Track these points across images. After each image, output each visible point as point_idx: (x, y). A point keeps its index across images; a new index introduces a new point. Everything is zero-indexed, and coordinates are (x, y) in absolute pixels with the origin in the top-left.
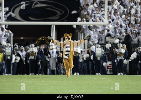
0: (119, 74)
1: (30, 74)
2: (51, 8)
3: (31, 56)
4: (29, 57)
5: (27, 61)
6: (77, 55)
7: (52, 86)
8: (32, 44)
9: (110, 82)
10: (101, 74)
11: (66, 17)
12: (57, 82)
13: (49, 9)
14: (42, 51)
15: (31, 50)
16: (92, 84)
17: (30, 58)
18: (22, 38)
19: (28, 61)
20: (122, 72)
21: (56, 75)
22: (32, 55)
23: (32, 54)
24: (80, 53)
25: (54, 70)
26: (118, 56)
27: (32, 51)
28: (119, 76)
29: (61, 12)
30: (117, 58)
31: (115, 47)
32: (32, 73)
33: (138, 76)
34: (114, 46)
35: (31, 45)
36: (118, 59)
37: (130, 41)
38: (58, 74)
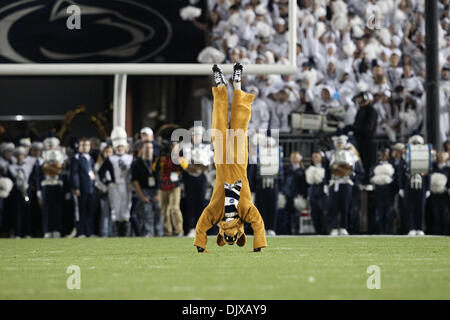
0: (335, 233)
1: (47, 235)
2: (114, 19)
3: (48, 177)
4: (43, 178)
5: (35, 194)
6: (199, 171)
7: (115, 275)
8: (50, 136)
9: (304, 258)
10: (277, 233)
11: (163, 47)
12: (134, 260)
13: (107, 21)
14: (85, 159)
15: (47, 156)
16: (245, 265)
17: (44, 184)
18: (19, 118)
19: (39, 194)
20: (344, 227)
21: (131, 236)
22: (53, 174)
23: (54, 169)
24: (207, 167)
25: (125, 222)
26: (333, 176)
27: (52, 161)
28: (335, 238)
29: (146, 32)
30: (332, 182)
31: (321, 144)
32: (51, 230)
33: (395, 240)
34: (317, 141)
35: (47, 141)
36: (333, 186)
37: (372, 124)
38: (138, 235)
